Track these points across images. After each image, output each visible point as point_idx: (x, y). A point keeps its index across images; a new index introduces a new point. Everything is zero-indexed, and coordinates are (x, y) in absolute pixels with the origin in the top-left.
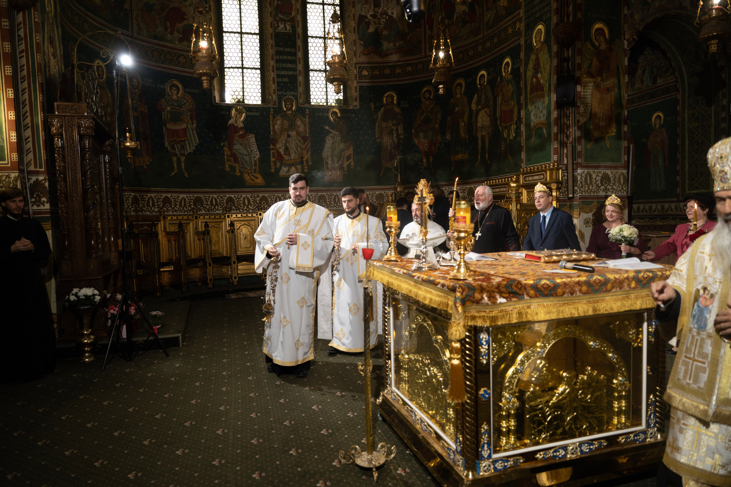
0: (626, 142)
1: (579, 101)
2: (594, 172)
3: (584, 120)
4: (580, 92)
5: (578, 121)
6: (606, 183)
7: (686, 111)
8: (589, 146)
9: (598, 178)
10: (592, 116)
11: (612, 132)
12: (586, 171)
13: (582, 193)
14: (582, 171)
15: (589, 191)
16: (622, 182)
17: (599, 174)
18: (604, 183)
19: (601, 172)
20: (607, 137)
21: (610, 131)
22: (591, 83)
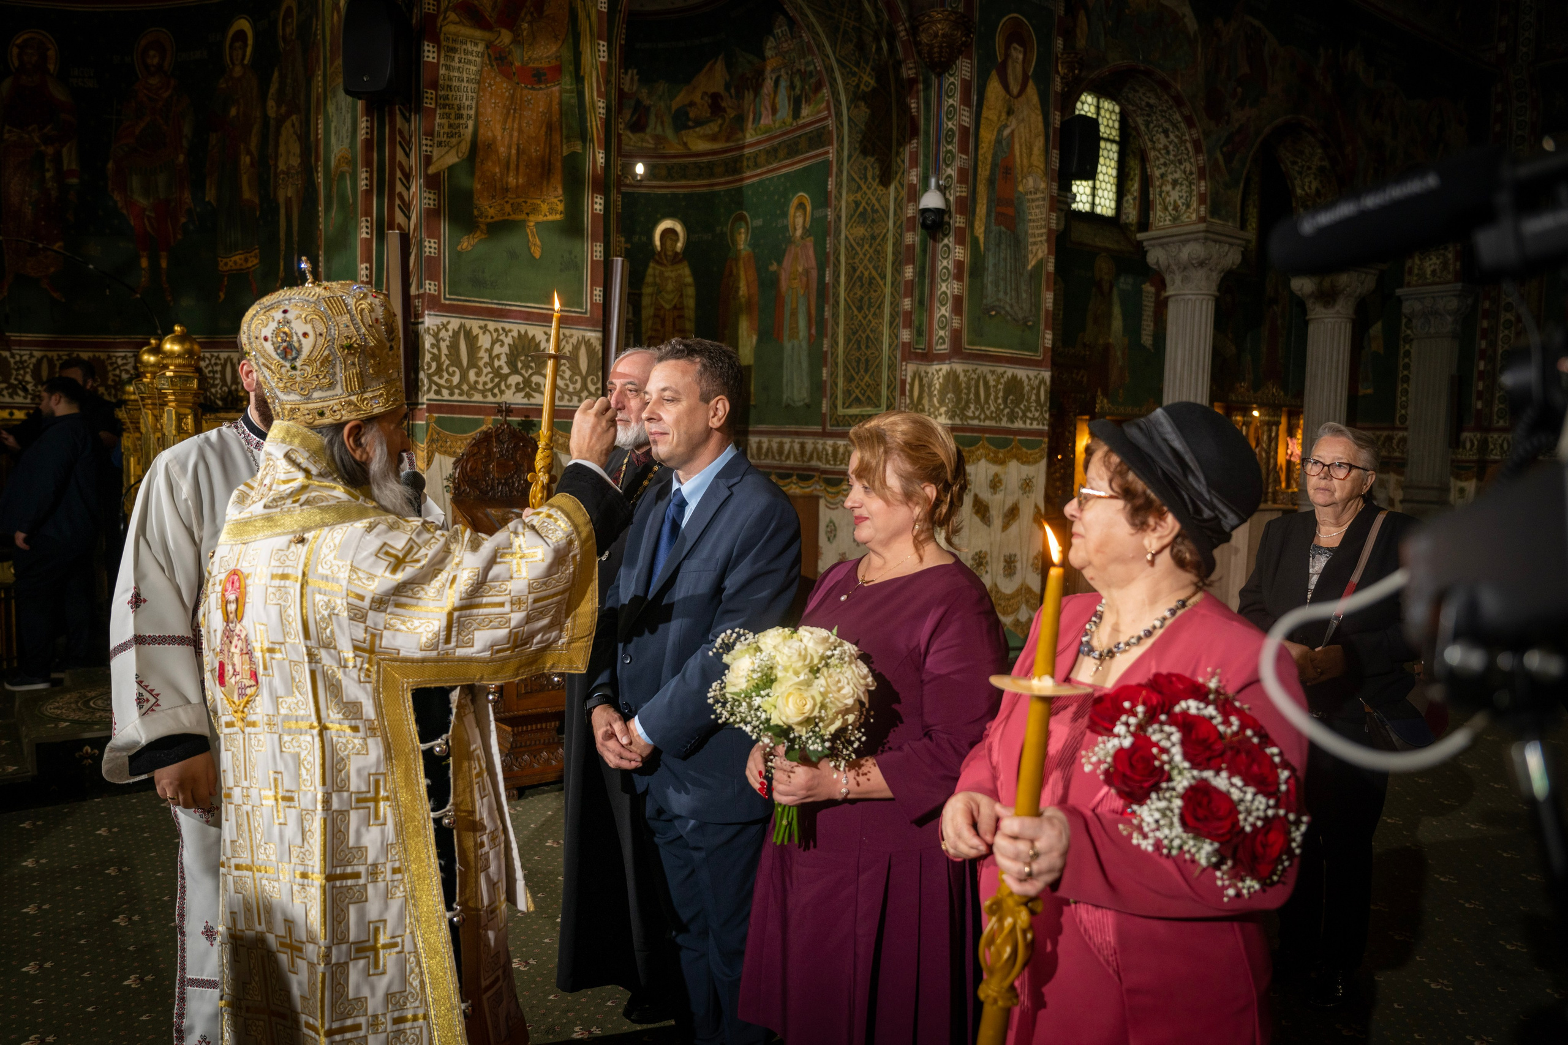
0: (599, 248)
1: (430, 93)
2: (484, 328)
3: (452, 159)
4: (436, 67)
5: (428, 160)
6: (527, 366)
7: (844, 194)
8: (466, 243)
9: (497, 349)
10: (477, 151)
11: (552, 211)
12: (455, 323)
13: (438, 392)
14: (439, 321)
15: (465, 387)
16: (583, 365)
17: (502, 337)
18: (520, 365)
19: (510, 331)
20: (532, 224)
21: (545, 207)
22: (476, 44)
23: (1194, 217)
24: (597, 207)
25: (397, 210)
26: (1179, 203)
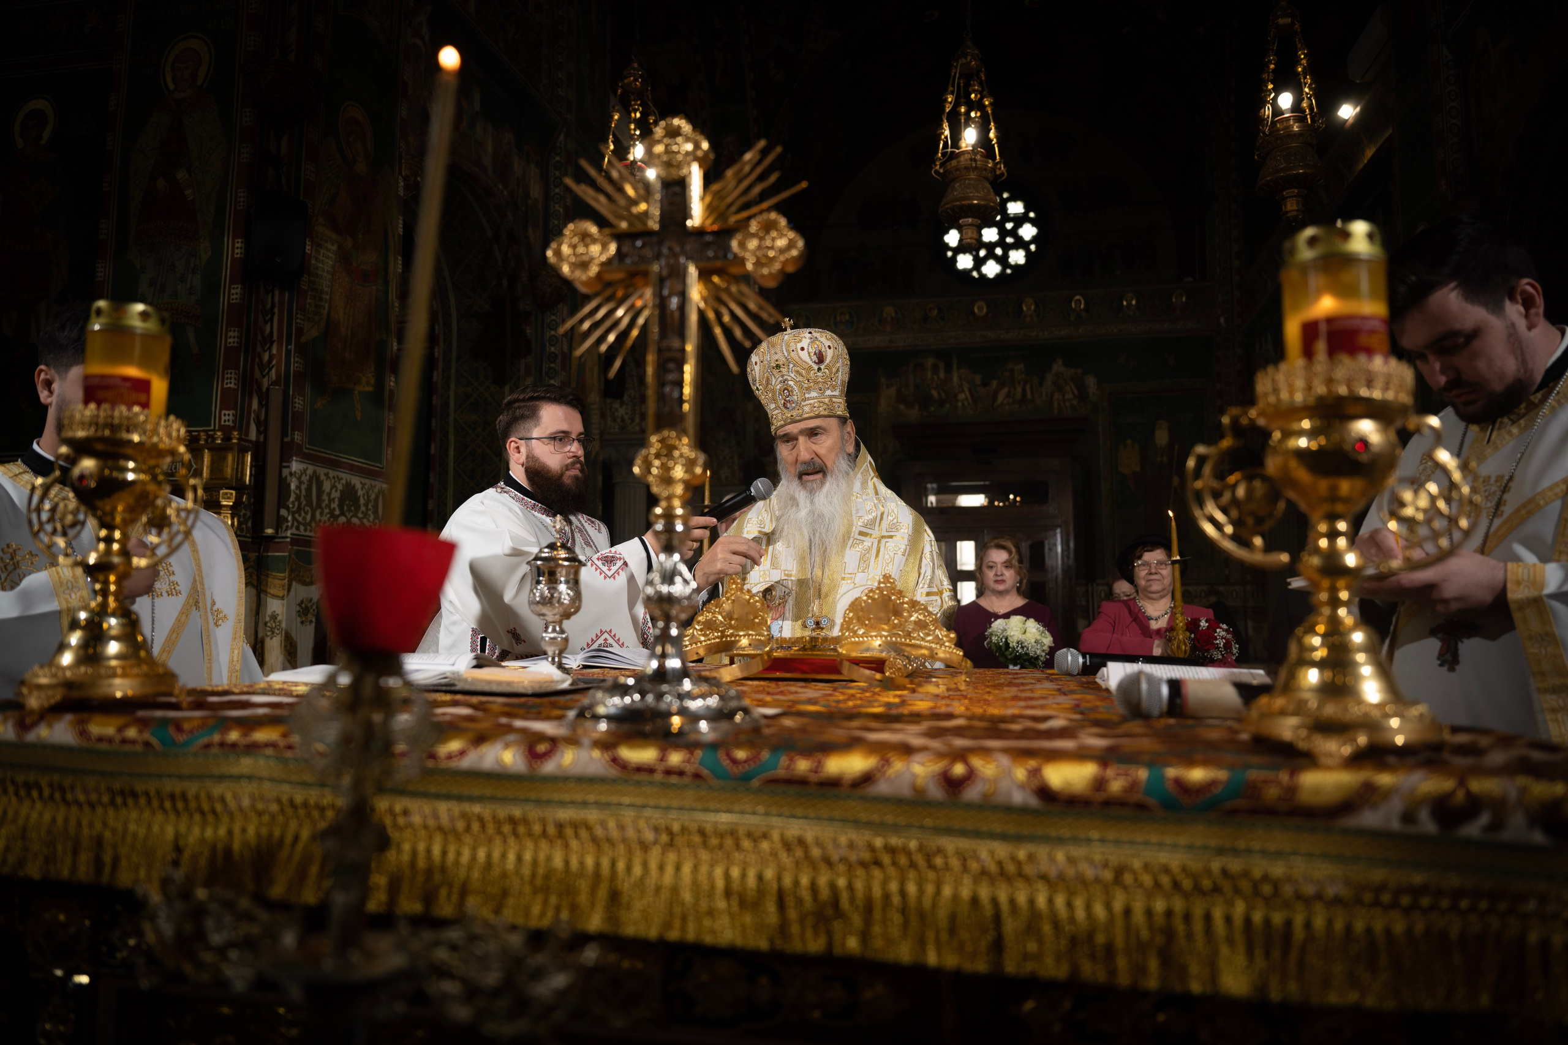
0: (391, 417)
1: (305, 278)
2: (327, 475)
4: (310, 257)
5: (300, 332)
6: (350, 510)
7: (453, 386)
8: (319, 403)
9: (333, 494)
10: (329, 329)
11: (368, 383)
12: (311, 469)
13: (298, 528)
14: (301, 466)
15: (313, 525)
16: (381, 511)
17: (337, 484)
18: (345, 508)
19: (342, 479)
20: (356, 392)
21: (364, 380)
22: (333, 244)
23: (637, 428)
24: (392, 384)
25: (256, 367)
26: (626, 417)
